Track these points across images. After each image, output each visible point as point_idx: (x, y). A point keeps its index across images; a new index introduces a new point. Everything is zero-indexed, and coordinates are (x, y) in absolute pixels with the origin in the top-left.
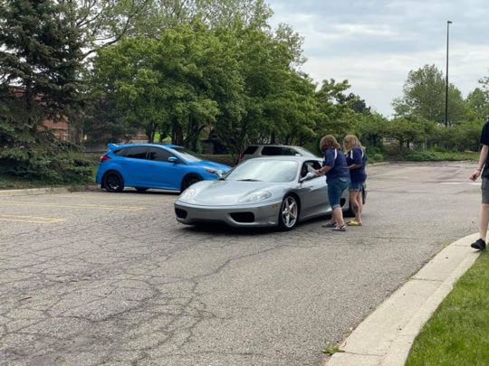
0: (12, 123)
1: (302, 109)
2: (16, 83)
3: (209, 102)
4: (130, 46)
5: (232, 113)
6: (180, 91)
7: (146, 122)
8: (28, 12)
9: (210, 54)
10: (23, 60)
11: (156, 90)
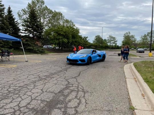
0: (30, 42)
1: (81, 41)
2: (31, 35)
3: (66, 39)
4: (51, 29)
5: (70, 42)
6: (61, 37)
7: (54, 43)
8: (33, 22)
9: (66, 31)
10: (32, 31)
11: (56, 37)
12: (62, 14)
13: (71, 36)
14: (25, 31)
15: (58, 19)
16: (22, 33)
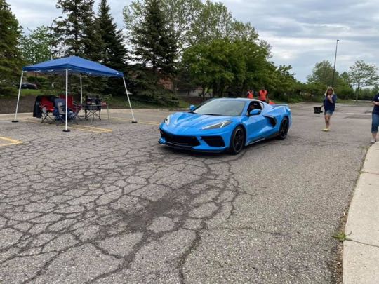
0: (147, 80)
1: (271, 77)
2: (149, 65)
3: (230, 73)
4: (196, 47)
5: (240, 79)
6: (217, 68)
7: (202, 82)
8: (154, 31)
9: (232, 52)
10: (152, 53)
12: (225, 8)
13: (244, 63)
14: (137, 54)
15: (215, 22)
16: (130, 58)
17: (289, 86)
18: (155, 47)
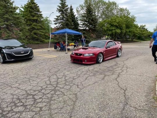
0: (87, 35)
1: (136, 31)
2: (87, 28)
3: (119, 30)
4: (105, 21)
5: (123, 32)
6: (113, 28)
7: (107, 34)
8: (89, 16)
9: (120, 21)
10: (88, 24)
11: (109, 28)
12: (116, 3)
13: (124, 25)
14: (83, 25)
15: (112, 10)
16: (80, 27)
17: (145, 34)
18: (90, 22)
